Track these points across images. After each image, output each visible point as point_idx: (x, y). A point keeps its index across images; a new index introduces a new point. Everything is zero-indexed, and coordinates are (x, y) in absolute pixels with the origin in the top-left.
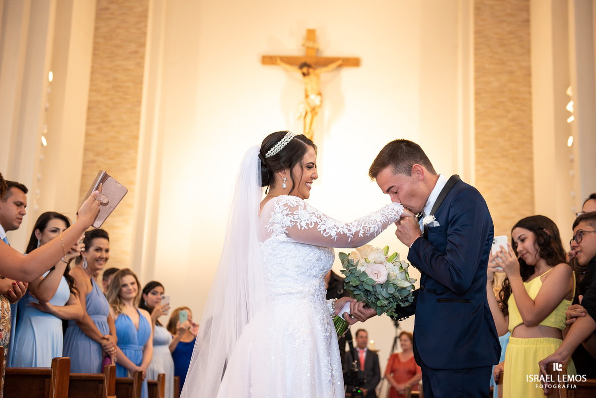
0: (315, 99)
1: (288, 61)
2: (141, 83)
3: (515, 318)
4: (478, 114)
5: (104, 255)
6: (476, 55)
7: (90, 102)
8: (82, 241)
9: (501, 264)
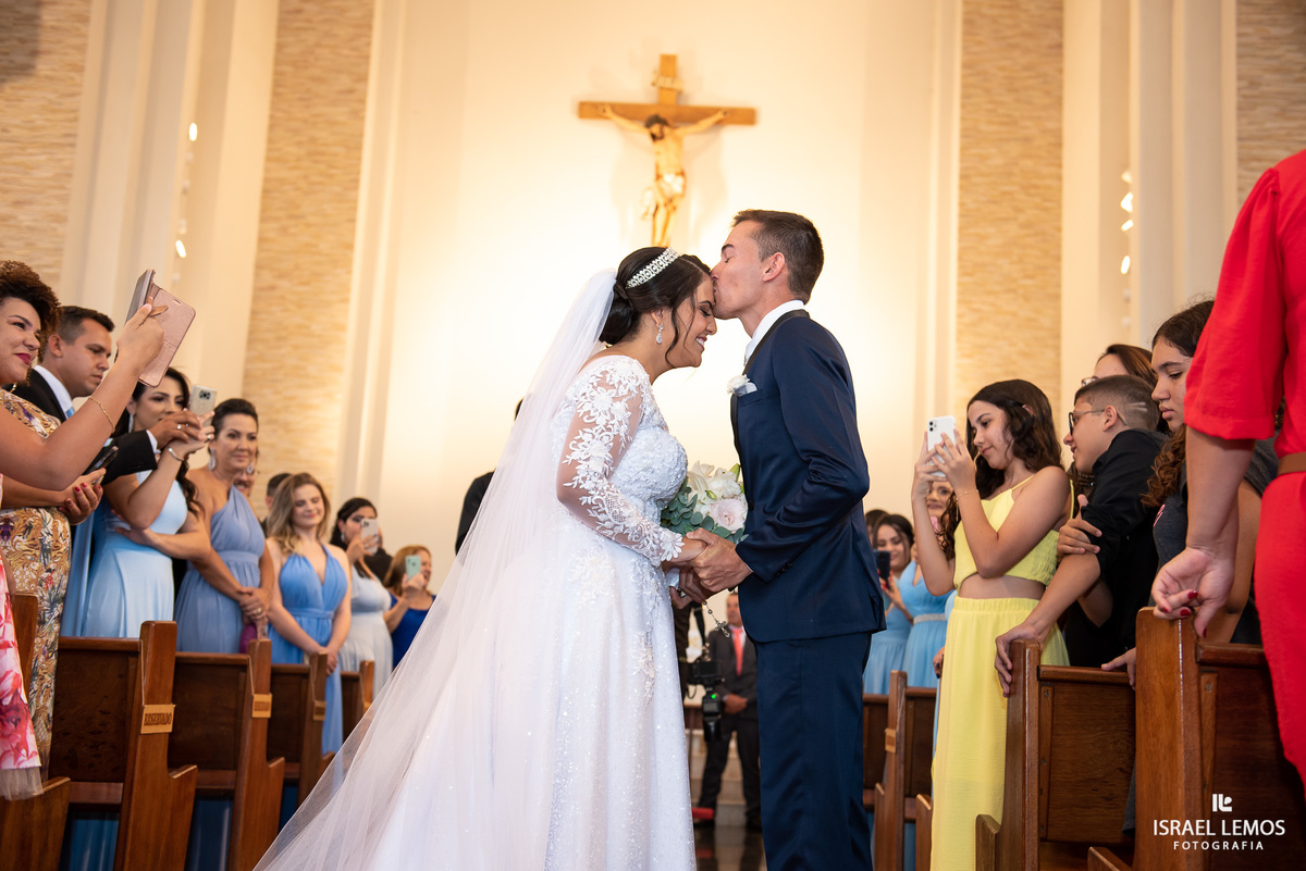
0: (673, 183)
1: (626, 112)
2: (359, 147)
3: (965, 564)
4: (965, 213)
5: (244, 443)
6: (963, 106)
7: (266, 180)
8: (210, 422)
9: (941, 467)
